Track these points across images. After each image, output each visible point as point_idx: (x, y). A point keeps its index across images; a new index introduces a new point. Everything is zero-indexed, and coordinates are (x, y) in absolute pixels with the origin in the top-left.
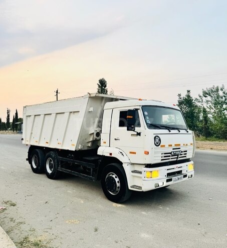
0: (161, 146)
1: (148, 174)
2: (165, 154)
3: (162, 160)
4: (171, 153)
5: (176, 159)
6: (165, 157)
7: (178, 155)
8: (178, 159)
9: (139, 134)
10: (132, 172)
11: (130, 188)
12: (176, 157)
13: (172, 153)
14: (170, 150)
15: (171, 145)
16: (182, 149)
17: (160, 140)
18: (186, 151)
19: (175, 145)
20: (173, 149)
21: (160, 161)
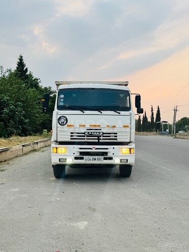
0: (68, 126)
1: (54, 150)
2: (78, 133)
3: (71, 139)
4: (84, 133)
5: (97, 141)
6: (78, 136)
7: (99, 137)
8: (100, 141)
12: (97, 138)
13: (86, 134)
14: (83, 130)
15: (84, 126)
16: (104, 130)
17: (67, 120)
18: (116, 134)
19: (90, 126)
20: (87, 130)
21: (69, 140)
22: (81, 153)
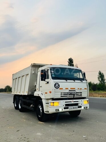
0: (60, 89)
1: (52, 104)
2: (64, 93)
3: (61, 96)
4: (68, 93)
5: (73, 97)
6: (64, 95)
7: (74, 95)
8: (75, 97)
9: (48, 83)
10: (46, 103)
11: (45, 113)
12: (73, 95)
13: (69, 93)
14: (67, 91)
15: (68, 89)
16: (77, 91)
17: (59, 85)
18: (81, 93)
19: (71, 88)
20: (69, 91)
21: (60, 97)
22: (66, 105)
